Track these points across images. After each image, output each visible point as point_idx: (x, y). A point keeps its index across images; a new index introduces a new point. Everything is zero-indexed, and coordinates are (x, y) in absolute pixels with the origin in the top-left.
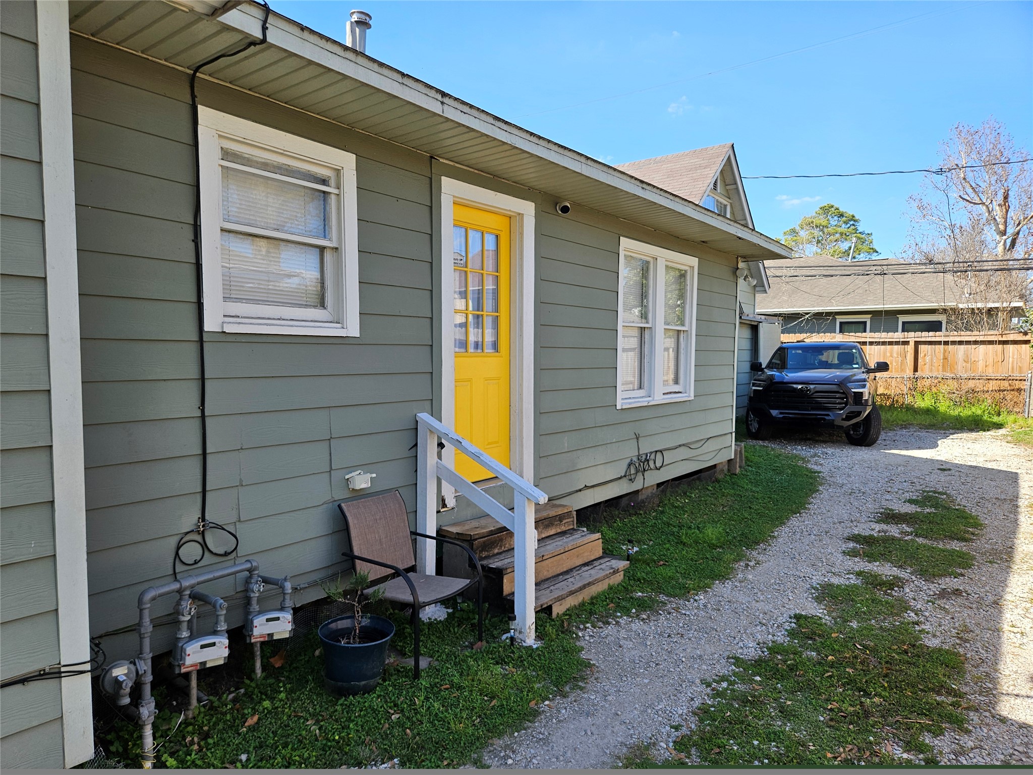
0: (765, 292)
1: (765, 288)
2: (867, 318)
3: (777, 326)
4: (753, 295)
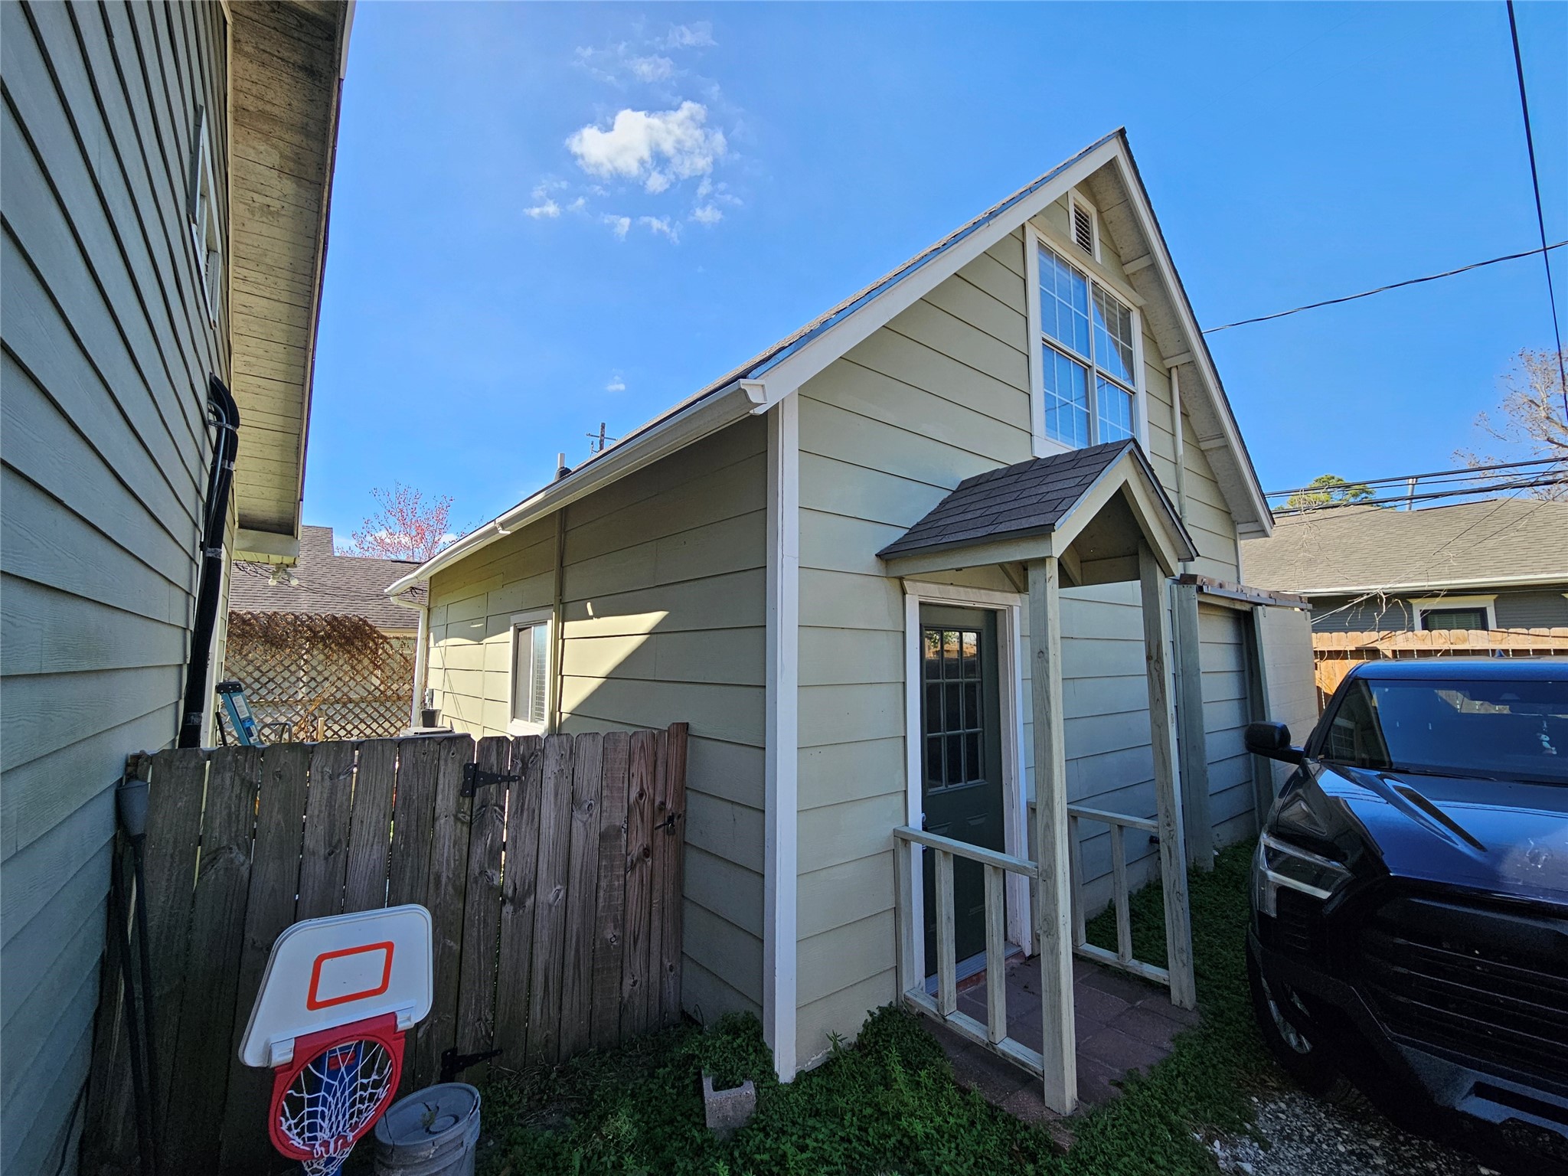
0: (1263, 533)
1: (1262, 525)
2: (1487, 602)
3: (1301, 618)
4: (1232, 542)
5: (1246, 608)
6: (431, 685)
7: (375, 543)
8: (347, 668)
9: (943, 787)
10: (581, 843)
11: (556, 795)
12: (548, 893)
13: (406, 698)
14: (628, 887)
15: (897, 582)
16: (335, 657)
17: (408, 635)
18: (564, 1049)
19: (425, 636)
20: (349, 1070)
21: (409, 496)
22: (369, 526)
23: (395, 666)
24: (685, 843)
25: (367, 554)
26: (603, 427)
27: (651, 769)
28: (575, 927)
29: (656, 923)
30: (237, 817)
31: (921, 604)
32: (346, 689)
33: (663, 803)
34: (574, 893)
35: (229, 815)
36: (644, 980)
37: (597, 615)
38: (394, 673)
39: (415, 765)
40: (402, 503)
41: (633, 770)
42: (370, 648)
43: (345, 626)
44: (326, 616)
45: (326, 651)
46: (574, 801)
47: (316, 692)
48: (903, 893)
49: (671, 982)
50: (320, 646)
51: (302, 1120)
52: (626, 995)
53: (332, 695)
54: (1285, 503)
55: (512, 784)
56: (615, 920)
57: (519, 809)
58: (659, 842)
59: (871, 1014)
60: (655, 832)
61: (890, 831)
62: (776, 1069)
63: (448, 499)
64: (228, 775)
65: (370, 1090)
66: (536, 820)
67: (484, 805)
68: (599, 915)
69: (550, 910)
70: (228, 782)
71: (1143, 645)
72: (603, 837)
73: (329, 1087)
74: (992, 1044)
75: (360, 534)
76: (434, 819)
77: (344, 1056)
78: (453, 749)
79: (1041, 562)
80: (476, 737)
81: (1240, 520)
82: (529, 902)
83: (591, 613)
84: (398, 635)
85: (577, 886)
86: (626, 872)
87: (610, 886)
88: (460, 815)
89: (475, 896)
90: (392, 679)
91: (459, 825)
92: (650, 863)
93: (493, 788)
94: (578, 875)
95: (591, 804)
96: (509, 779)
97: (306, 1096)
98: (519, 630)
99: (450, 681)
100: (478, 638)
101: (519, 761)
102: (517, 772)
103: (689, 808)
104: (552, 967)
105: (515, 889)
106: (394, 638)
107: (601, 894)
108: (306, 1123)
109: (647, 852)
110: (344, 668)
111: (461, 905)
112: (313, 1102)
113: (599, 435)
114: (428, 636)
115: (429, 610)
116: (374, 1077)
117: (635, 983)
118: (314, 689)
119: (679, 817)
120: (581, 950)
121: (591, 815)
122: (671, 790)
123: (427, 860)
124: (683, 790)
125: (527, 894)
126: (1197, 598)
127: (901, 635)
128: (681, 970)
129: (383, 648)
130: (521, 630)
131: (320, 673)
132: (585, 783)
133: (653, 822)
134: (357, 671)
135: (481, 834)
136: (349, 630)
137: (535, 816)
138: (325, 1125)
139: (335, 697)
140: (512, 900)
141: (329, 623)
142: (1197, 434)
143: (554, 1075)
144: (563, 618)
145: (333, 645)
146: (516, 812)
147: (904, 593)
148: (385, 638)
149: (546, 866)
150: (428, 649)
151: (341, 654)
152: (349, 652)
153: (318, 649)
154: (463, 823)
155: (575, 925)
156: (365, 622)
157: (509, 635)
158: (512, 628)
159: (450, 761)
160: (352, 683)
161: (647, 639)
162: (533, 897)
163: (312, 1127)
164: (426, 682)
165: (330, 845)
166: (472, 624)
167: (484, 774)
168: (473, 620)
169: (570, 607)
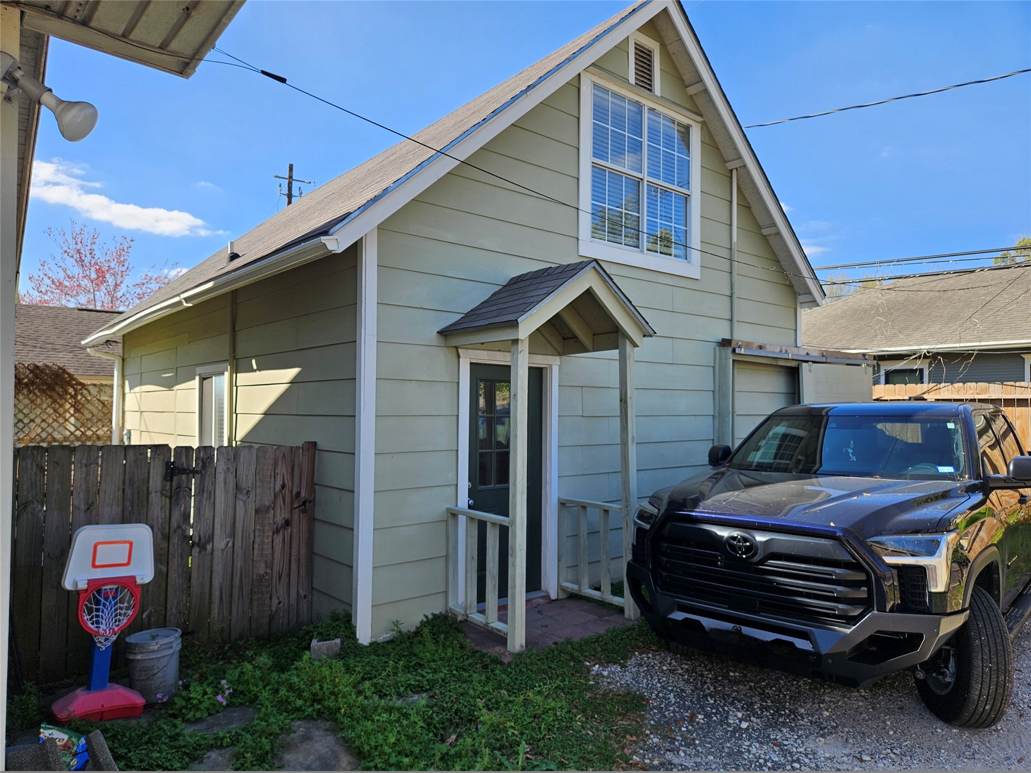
0: (816, 303)
1: (814, 296)
4: (793, 310)
5: (794, 364)
6: (128, 426)
7: (54, 286)
8: (50, 411)
9: (493, 485)
10: (242, 513)
11: (225, 483)
12: (220, 542)
13: (105, 438)
14: (274, 544)
15: (454, 350)
16: (39, 401)
17: (104, 382)
18: (233, 637)
19: (120, 383)
20: (114, 598)
21: (86, 236)
22: (46, 268)
23: (95, 411)
24: (314, 519)
25: (46, 298)
26: (291, 167)
27: (289, 470)
28: (239, 565)
29: (294, 567)
30: (36, 485)
31: (471, 363)
32: (50, 430)
33: (298, 493)
34: (238, 544)
35: (31, 484)
36: (286, 601)
37: (260, 369)
38: (93, 416)
39: (135, 461)
40: (79, 243)
41: (278, 471)
42: (70, 394)
43: (46, 374)
44: (28, 365)
45: (30, 396)
46: (238, 487)
47: (24, 432)
48: (451, 546)
49: (305, 605)
50: (25, 391)
51: (92, 618)
52: (274, 609)
53: (38, 435)
54: (839, 276)
55: (196, 475)
56: (266, 562)
57: (201, 490)
58: (295, 517)
59: (426, 617)
60: (294, 511)
61: (445, 508)
62: (357, 637)
63: (128, 240)
64: (29, 461)
65: (124, 611)
66: (212, 498)
67: (179, 487)
68: (255, 559)
69: (223, 554)
70: (29, 465)
71: (618, 392)
72: (257, 511)
73: (104, 605)
74: (487, 624)
75: (37, 277)
76: (148, 494)
77: (111, 593)
78: (159, 452)
79: (516, 341)
80: (173, 446)
81: (800, 293)
82: (209, 547)
83: (255, 367)
84: (95, 382)
85: (240, 540)
86: (274, 534)
87: (263, 543)
88: (164, 492)
89: (175, 540)
90: (92, 422)
91: (164, 498)
92: (289, 530)
93: (184, 477)
94: (240, 533)
95: (248, 491)
96: (194, 472)
97: (94, 607)
98: (203, 379)
99: (145, 422)
100: (169, 385)
101: (200, 462)
102: (199, 468)
103: (317, 496)
104: (224, 587)
105: (200, 539)
106: (91, 384)
107: (256, 546)
108: (95, 619)
109: (287, 523)
110: (47, 411)
111: (166, 545)
112: (97, 610)
113: (287, 176)
114: (124, 383)
115: (123, 360)
116: (126, 604)
117: (280, 603)
118: (22, 429)
119: (310, 502)
120: (244, 579)
121: (249, 497)
122: (304, 484)
123: (145, 516)
124: (312, 485)
125: (208, 542)
126: (731, 357)
127: (456, 384)
128: (312, 598)
129: (82, 394)
130: (204, 379)
131: (26, 415)
132: (244, 477)
133: (292, 504)
134: (60, 414)
135: (178, 504)
136: (50, 378)
137: (212, 495)
138: (104, 622)
139: (41, 437)
140: (198, 545)
141: (32, 372)
142: (759, 222)
143: (226, 648)
144: (236, 370)
145: (36, 391)
146: (199, 492)
147: (459, 357)
148: (83, 386)
149: (219, 527)
150: (124, 394)
151: (44, 398)
152: (51, 397)
153: (23, 394)
154: (166, 497)
155: (239, 563)
156: (64, 371)
157: (196, 383)
158: (197, 378)
159: (156, 460)
160: (55, 424)
161: (290, 387)
162: (211, 544)
163: (98, 622)
164: (123, 424)
165: (87, 503)
166: (164, 373)
167: (178, 468)
168: (166, 370)
169: (241, 362)
